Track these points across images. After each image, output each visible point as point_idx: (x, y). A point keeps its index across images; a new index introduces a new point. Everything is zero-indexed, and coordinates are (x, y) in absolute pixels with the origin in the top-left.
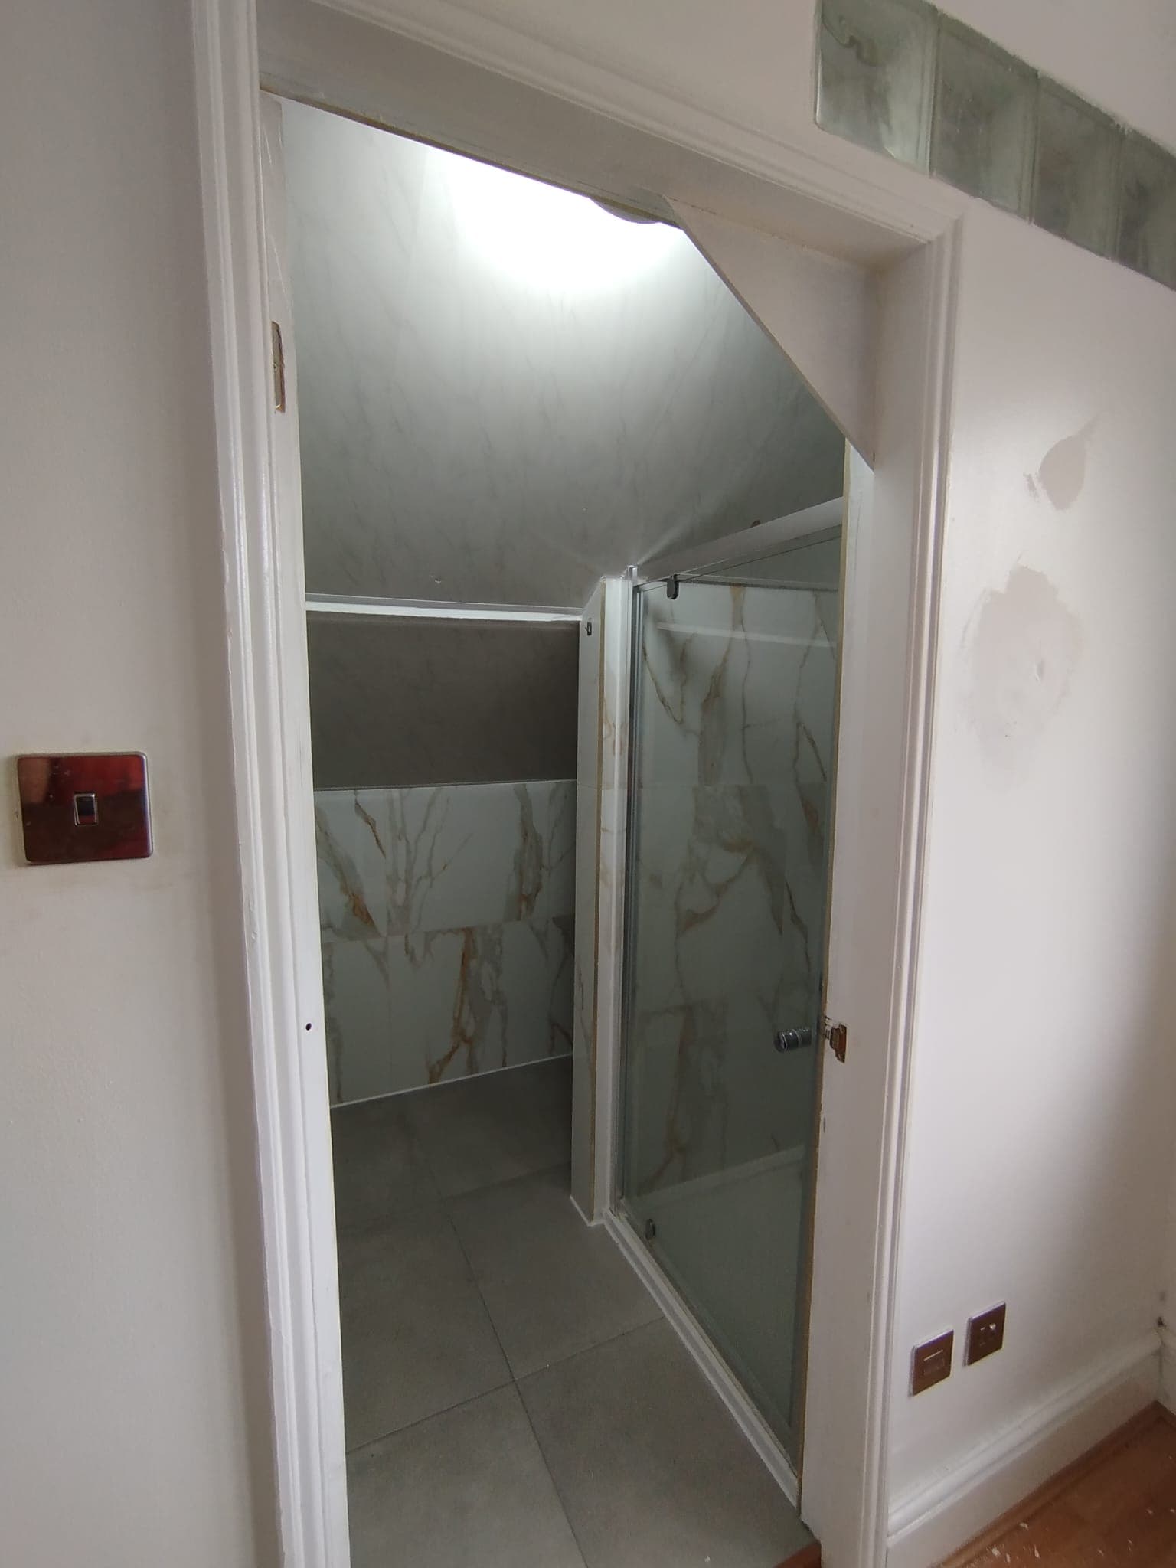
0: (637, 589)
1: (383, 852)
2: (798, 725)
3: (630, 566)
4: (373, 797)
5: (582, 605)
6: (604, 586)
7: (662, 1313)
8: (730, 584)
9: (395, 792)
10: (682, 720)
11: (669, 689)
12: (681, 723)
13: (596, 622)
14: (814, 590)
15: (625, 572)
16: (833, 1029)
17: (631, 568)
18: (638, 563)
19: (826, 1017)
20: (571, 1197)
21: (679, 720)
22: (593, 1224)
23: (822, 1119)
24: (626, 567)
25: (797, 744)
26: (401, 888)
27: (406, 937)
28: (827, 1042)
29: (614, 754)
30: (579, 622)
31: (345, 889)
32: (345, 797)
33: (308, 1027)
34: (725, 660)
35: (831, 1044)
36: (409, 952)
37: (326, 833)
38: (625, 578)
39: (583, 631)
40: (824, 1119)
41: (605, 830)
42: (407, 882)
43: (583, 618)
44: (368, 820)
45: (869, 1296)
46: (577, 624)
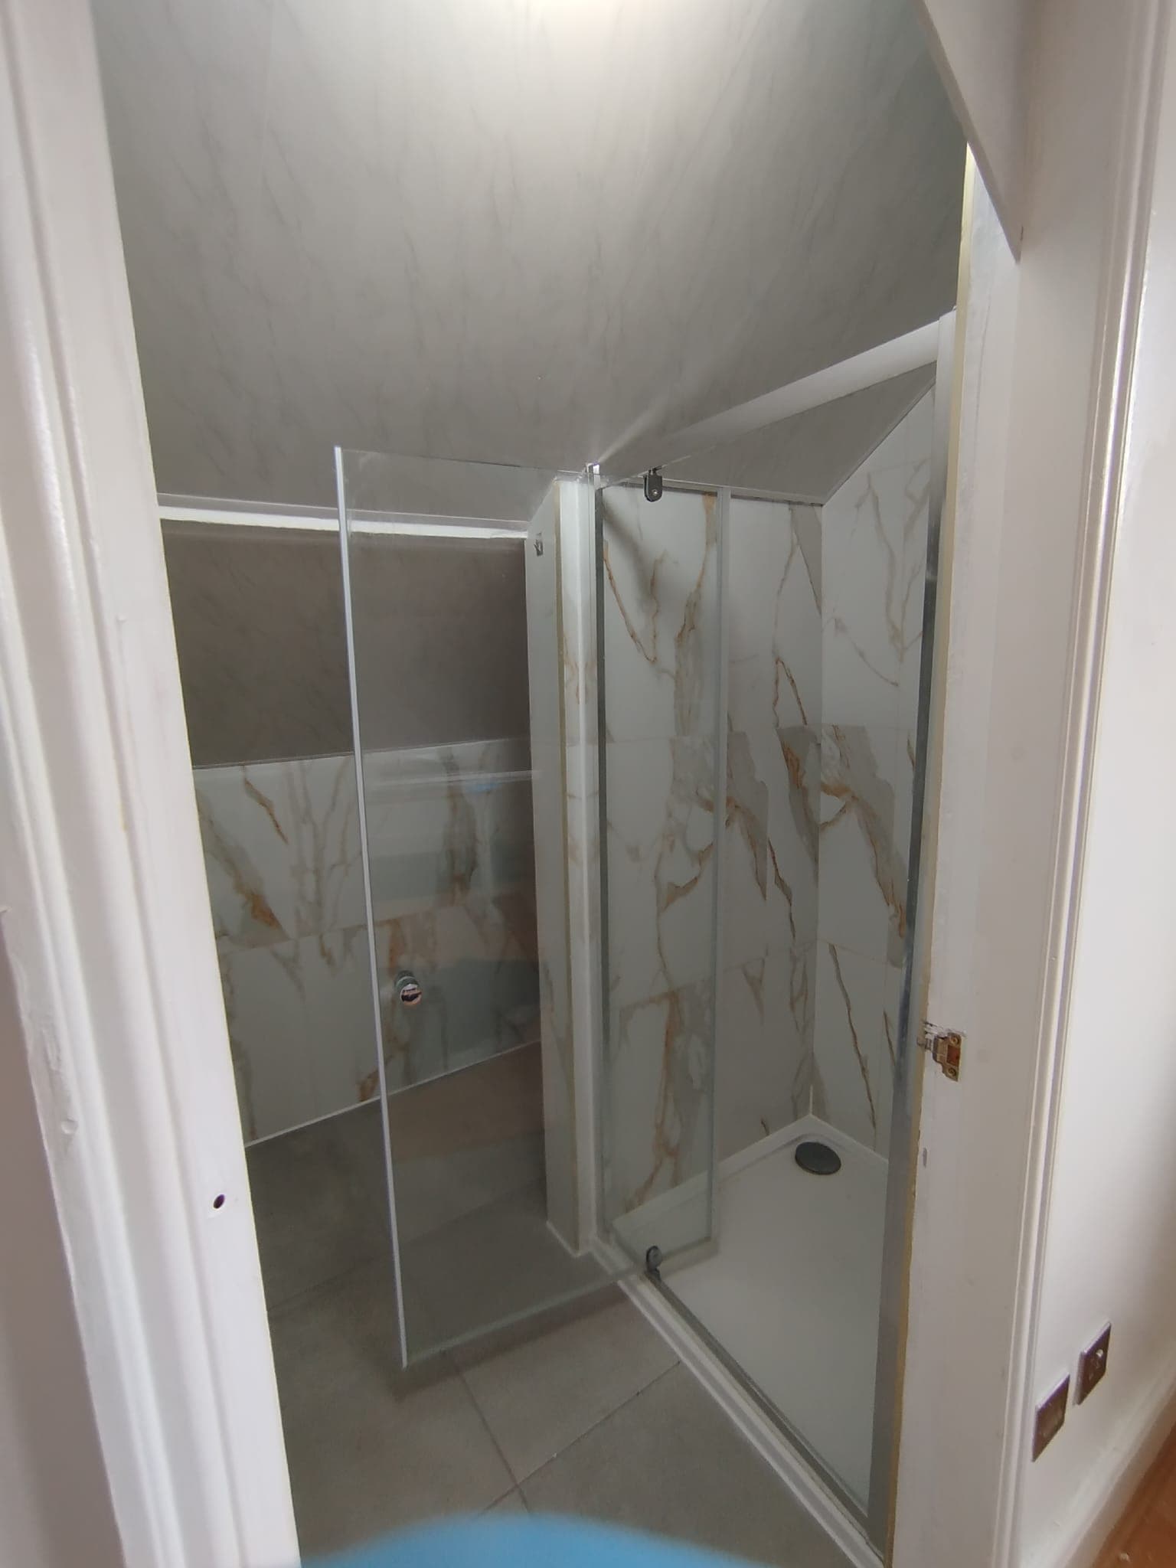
0: (599, 493)
1: (283, 837)
2: (777, 661)
3: (590, 464)
4: (267, 773)
5: (527, 515)
6: (558, 490)
7: (678, 1357)
8: (704, 493)
9: (294, 764)
10: (655, 658)
11: (639, 622)
12: (654, 661)
13: (548, 540)
14: (789, 502)
15: (583, 471)
16: (937, 1038)
17: (591, 468)
18: (599, 461)
19: (927, 1023)
20: (549, 1225)
21: (652, 659)
22: (579, 1254)
23: (921, 1150)
24: (585, 466)
25: (777, 682)
26: (310, 879)
27: (321, 937)
28: (929, 1054)
29: (579, 703)
30: (523, 540)
31: (239, 887)
32: (230, 774)
33: (219, 1202)
34: (699, 585)
35: (935, 1058)
36: (325, 954)
37: (211, 822)
38: (583, 481)
39: (530, 551)
40: (925, 1151)
41: (572, 797)
42: (317, 872)
43: (529, 535)
44: (264, 802)
45: (1004, 1374)
46: (521, 543)
